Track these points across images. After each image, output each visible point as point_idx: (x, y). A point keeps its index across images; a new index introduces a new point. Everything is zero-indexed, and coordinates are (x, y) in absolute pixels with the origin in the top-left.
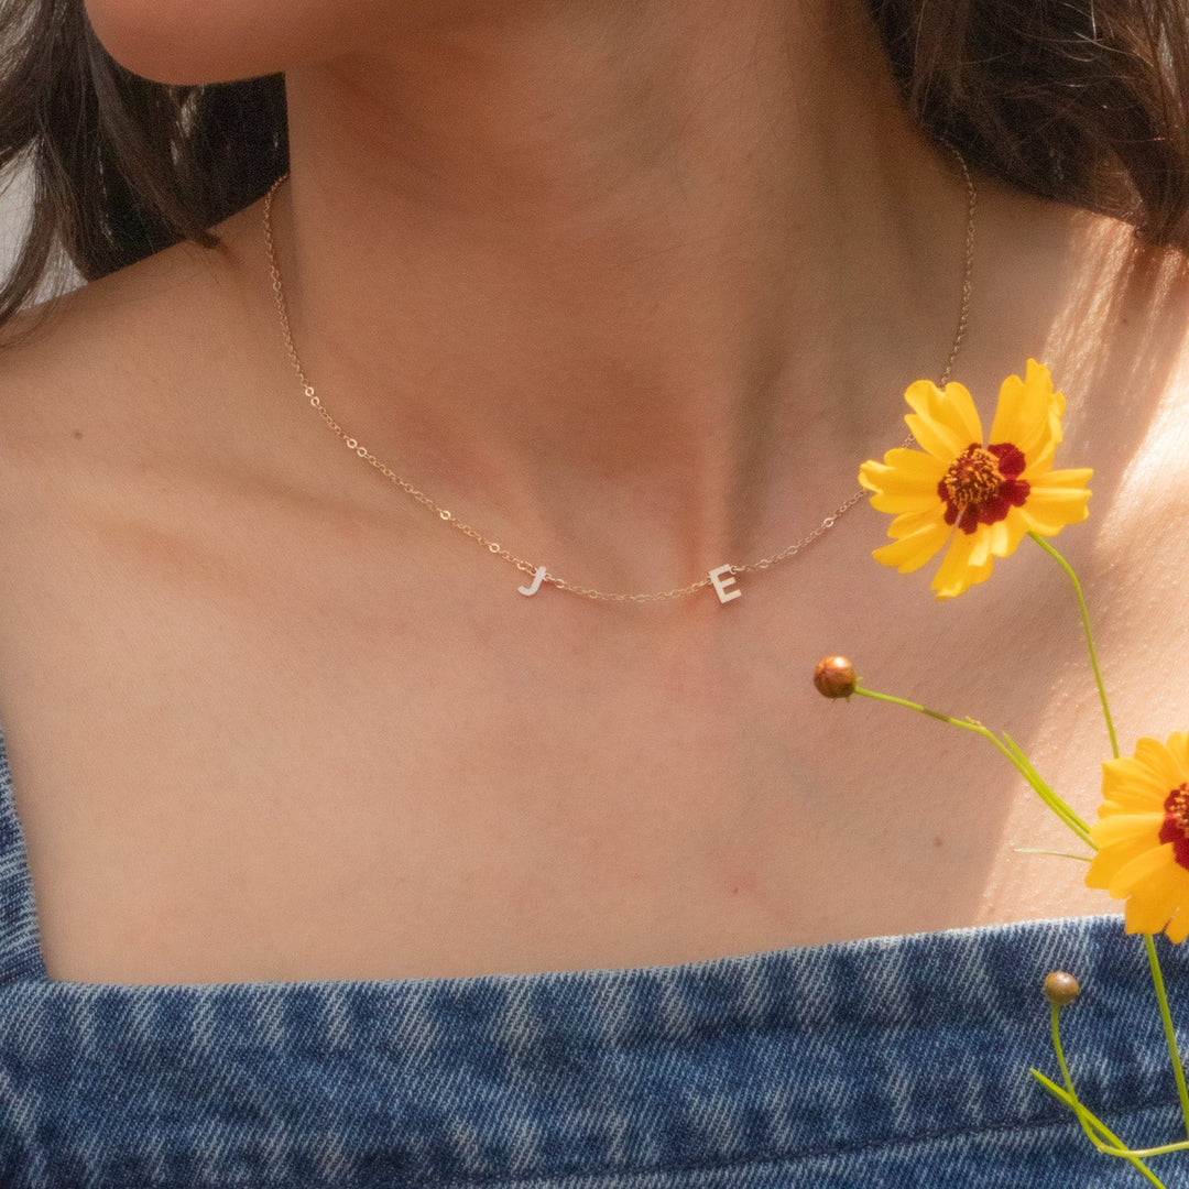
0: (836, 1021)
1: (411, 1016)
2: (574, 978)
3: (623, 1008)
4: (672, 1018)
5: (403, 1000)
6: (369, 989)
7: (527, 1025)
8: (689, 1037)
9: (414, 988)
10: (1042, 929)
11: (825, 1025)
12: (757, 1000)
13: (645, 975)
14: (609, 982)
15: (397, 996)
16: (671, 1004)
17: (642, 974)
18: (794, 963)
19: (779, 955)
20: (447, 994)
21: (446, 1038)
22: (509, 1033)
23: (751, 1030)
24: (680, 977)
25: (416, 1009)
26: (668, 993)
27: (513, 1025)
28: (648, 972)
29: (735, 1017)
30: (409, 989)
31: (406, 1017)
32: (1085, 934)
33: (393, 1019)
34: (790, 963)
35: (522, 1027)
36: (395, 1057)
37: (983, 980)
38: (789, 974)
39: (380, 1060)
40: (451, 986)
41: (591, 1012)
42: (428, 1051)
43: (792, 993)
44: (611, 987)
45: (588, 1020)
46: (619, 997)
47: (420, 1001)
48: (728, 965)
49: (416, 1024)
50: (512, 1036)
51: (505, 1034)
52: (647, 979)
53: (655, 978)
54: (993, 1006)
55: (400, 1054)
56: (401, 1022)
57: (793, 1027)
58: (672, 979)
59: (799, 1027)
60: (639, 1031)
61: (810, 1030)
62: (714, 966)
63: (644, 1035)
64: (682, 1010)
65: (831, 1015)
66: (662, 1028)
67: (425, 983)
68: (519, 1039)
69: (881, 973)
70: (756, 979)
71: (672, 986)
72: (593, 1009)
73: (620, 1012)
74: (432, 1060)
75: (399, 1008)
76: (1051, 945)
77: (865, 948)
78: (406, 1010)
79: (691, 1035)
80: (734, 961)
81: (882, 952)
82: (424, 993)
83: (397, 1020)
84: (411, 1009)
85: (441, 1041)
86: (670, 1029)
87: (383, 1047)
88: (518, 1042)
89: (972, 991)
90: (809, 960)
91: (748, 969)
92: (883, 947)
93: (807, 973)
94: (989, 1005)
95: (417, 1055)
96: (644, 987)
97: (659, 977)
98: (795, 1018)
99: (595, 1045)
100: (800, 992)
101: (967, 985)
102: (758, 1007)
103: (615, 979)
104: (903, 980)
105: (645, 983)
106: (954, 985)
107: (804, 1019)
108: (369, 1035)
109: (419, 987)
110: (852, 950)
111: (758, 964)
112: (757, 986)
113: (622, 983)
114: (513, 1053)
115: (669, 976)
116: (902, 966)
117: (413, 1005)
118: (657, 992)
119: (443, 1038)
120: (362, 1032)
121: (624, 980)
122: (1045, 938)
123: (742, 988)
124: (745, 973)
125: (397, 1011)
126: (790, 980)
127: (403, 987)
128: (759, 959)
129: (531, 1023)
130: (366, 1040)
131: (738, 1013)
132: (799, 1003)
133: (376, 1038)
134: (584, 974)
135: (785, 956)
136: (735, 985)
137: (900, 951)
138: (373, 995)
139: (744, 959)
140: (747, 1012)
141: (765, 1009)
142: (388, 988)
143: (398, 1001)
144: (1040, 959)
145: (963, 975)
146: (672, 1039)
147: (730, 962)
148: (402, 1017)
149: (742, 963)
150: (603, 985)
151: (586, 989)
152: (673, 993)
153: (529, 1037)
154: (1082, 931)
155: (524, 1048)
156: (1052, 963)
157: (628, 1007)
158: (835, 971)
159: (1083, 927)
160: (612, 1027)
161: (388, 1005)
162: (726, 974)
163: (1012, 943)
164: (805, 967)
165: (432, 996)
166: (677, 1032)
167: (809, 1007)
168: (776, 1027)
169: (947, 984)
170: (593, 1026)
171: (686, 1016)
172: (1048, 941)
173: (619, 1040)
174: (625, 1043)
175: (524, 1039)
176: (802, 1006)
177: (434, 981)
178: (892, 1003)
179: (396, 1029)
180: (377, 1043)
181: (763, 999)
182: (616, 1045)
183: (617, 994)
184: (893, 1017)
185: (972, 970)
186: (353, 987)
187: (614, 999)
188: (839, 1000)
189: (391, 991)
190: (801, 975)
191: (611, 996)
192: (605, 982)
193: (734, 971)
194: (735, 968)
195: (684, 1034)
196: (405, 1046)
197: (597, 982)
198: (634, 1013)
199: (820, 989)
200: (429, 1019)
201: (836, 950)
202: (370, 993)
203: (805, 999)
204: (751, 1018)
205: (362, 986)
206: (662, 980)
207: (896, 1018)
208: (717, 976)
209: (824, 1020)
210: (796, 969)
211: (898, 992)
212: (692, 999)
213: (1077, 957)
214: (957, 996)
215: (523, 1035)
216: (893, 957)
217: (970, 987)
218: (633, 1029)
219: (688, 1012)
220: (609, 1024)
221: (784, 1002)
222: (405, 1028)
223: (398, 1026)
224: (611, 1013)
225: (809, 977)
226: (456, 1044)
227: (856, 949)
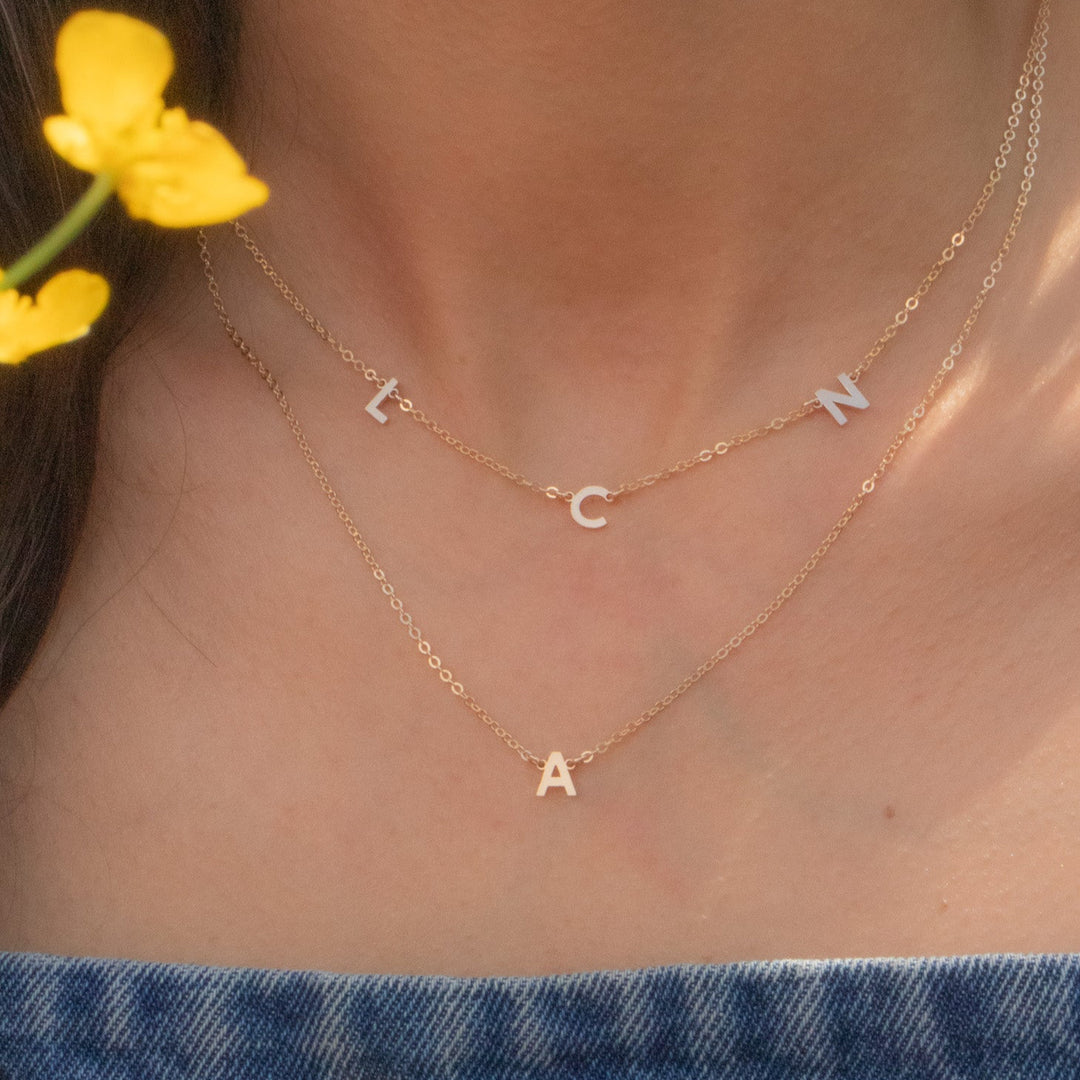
0: (738, 1059)
1: (206, 1014)
2: (406, 985)
3: (463, 1028)
4: (525, 1044)
5: (198, 993)
6: (162, 974)
7: (342, 1039)
8: (549, 1067)
9: (213, 979)
10: (1010, 966)
11: (725, 1063)
12: (638, 1028)
13: (496, 987)
14: (449, 994)
15: (191, 988)
16: (526, 1026)
17: (492, 985)
18: (687, 986)
19: (670, 973)
20: (256, 989)
21: (248, 1045)
22: (322, 1046)
23: (631, 1061)
24: (541, 992)
25: (212, 1005)
26: (523, 1012)
27: (327, 1036)
28: (500, 984)
29: (611, 1045)
30: (208, 979)
31: (199, 1015)
32: (1069, 977)
33: (183, 1016)
34: (682, 984)
35: (336, 1040)
36: (183, 1063)
37: (927, 1026)
38: (680, 999)
39: (165, 1064)
40: (261, 980)
41: (423, 1030)
42: (222, 1058)
43: (684, 1021)
44: (450, 1000)
45: (418, 1039)
46: (459, 1014)
47: (218, 996)
48: (604, 982)
49: (210, 1024)
50: (325, 1050)
51: (318, 1046)
52: (498, 993)
53: (508, 992)
54: (941, 1058)
55: (189, 1059)
56: (192, 1019)
57: (684, 1062)
58: (530, 994)
59: (692, 1063)
60: (484, 1057)
61: (706, 1068)
62: (585, 981)
63: (491, 1061)
64: (539, 1035)
65: (733, 1052)
66: (514, 1052)
67: (228, 973)
68: (333, 1054)
69: (795, 1006)
70: (636, 1001)
71: (528, 1004)
72: (426, 1025)
73: (459, 1033)
74: (226, 1071)
75: (193, 1002)
76: (1020, 988)
77: (778, 973)
78: (201, 1006)
79: (552, 1064)
80: (612, 977)
81: (800, 979)
82: (225, 987)
83: (189, 1017)
84: (206, 1006)
85: (241, 1048)
86: (523, 1056)
87: (169, 1050)
88: (332, 1058)
89: (912, 1038)
90: (706, 982)
91: (627, 989)
92: (800, 974)
93: (701, 999)
94: (935, 1057)
95: (208, 1063)
96: (493, 1002)
97: (513, 992)
98: (687, 1053)
99: (425, 1070)
100: (693, 1021)
101: (906, 1030)
102: (640, 1035)
103: (456, 992)
104: (824, 1017)
105: (495, 997)
106: (891, 1028)
107: (697, 1054)
108: (155, 1032)
109: (220, 978)
110: (761, 974)
111: (642, 983)
112: (638, 1010)
113: (465, 996)
114: (326, 1071)
115: (526, 990)
116: (823, 1000)
117: (209, 1001)
118: (509, 1009)
119: (243, 1043)
120: (147, 1028)
121: (467, 992)
122: (1013, 978)
123: (620, 1011)
124: (625, 993)
125: (190, 1007)
126: (682, 1004)
127: (201, 976)
128: (644, 976)
129: (347, 1038)
130: (150, 1038)
131: (613, 1041)
132: (691, 1034)
133: (162, 1036)
134: (420, 980)
135: (678, 975)
136: (611, 1007)
137: (823, 980)
138: (166, 982)
139: (624, 975)
140: (624, 1041)
141: (648, 1039)
142: (184, 976)
143: (193, 994)
144: (1004, 1005)
145: (902, 1018)
146: (526, 1068)
147: (606, 977)
148: (195, 1015)
149: (621, 980)
150: (442, 997)
151: (420, 998)
152: (529, 1013)
153: (345, 1054)
154: (1064, 972)
155: (339, 1064)
156: (1019, 1010)
157: (469, 1026)
158: (739, 998)
159: (1067, 967)
160: (448, 1051)
161: (180, 997)
162: (600, 992)
163: (970, 980)
164: (701, 991)
165: (235, 991)
166: (532, 1060)
167: (704, 1041)
168: (663, 1061)
169: (881, 1026)
170: (424, 1046)
171: (545, 1042)
172: (1017, 983)
173: (456, 1066)
174: (464, 1071)
175: (339, 1055)
176: (696, 1038)
177: (240, 972)
178: (810, 1042)
179: (186, 1028)
180: (164, 1043)
181: (646, 1025)
182: (453, 1071)
183: (457, 1009)
184: (810, 1061)
185: (913, 1011)
186: (144, 970)
187: (453, 1015)
188: (742, 1034)
189: (187, 981)
190: (695, 1000)
191: (450, 1011)
192: (444, 992)
193: (610, 989)
194: (612, 985)
195: (541, 1063)
196: (194, 1050)
197: (434, 992)
198: (477, 1035)
199: (718, 1019)
200: (227, 1018)
201: (742, 972)
202: (162, 981)
203: (700, 1030)
204: (630, 1049)
205: (154, 970)
206: (516, 995)
207: (814, 1063)
208: (589, 993)
209: (723, 1058)
210: (689, 992)
211: (817, 1031)
212: (554, 1021)
213: (1054, 1006)
214: (893, 1044)
215: (337, 1050)
216: (813, 987)
217: (910, 1033)
218: (475, 1054)
219: (547, 1037)
220: (445, 1046)
221: (673, 1031)
222: (197, 1028)
223: (189, 1024)
224: (448, 1033)
225: (704, 1004)
226: (261, 1051)
227: (767, 973)
